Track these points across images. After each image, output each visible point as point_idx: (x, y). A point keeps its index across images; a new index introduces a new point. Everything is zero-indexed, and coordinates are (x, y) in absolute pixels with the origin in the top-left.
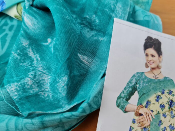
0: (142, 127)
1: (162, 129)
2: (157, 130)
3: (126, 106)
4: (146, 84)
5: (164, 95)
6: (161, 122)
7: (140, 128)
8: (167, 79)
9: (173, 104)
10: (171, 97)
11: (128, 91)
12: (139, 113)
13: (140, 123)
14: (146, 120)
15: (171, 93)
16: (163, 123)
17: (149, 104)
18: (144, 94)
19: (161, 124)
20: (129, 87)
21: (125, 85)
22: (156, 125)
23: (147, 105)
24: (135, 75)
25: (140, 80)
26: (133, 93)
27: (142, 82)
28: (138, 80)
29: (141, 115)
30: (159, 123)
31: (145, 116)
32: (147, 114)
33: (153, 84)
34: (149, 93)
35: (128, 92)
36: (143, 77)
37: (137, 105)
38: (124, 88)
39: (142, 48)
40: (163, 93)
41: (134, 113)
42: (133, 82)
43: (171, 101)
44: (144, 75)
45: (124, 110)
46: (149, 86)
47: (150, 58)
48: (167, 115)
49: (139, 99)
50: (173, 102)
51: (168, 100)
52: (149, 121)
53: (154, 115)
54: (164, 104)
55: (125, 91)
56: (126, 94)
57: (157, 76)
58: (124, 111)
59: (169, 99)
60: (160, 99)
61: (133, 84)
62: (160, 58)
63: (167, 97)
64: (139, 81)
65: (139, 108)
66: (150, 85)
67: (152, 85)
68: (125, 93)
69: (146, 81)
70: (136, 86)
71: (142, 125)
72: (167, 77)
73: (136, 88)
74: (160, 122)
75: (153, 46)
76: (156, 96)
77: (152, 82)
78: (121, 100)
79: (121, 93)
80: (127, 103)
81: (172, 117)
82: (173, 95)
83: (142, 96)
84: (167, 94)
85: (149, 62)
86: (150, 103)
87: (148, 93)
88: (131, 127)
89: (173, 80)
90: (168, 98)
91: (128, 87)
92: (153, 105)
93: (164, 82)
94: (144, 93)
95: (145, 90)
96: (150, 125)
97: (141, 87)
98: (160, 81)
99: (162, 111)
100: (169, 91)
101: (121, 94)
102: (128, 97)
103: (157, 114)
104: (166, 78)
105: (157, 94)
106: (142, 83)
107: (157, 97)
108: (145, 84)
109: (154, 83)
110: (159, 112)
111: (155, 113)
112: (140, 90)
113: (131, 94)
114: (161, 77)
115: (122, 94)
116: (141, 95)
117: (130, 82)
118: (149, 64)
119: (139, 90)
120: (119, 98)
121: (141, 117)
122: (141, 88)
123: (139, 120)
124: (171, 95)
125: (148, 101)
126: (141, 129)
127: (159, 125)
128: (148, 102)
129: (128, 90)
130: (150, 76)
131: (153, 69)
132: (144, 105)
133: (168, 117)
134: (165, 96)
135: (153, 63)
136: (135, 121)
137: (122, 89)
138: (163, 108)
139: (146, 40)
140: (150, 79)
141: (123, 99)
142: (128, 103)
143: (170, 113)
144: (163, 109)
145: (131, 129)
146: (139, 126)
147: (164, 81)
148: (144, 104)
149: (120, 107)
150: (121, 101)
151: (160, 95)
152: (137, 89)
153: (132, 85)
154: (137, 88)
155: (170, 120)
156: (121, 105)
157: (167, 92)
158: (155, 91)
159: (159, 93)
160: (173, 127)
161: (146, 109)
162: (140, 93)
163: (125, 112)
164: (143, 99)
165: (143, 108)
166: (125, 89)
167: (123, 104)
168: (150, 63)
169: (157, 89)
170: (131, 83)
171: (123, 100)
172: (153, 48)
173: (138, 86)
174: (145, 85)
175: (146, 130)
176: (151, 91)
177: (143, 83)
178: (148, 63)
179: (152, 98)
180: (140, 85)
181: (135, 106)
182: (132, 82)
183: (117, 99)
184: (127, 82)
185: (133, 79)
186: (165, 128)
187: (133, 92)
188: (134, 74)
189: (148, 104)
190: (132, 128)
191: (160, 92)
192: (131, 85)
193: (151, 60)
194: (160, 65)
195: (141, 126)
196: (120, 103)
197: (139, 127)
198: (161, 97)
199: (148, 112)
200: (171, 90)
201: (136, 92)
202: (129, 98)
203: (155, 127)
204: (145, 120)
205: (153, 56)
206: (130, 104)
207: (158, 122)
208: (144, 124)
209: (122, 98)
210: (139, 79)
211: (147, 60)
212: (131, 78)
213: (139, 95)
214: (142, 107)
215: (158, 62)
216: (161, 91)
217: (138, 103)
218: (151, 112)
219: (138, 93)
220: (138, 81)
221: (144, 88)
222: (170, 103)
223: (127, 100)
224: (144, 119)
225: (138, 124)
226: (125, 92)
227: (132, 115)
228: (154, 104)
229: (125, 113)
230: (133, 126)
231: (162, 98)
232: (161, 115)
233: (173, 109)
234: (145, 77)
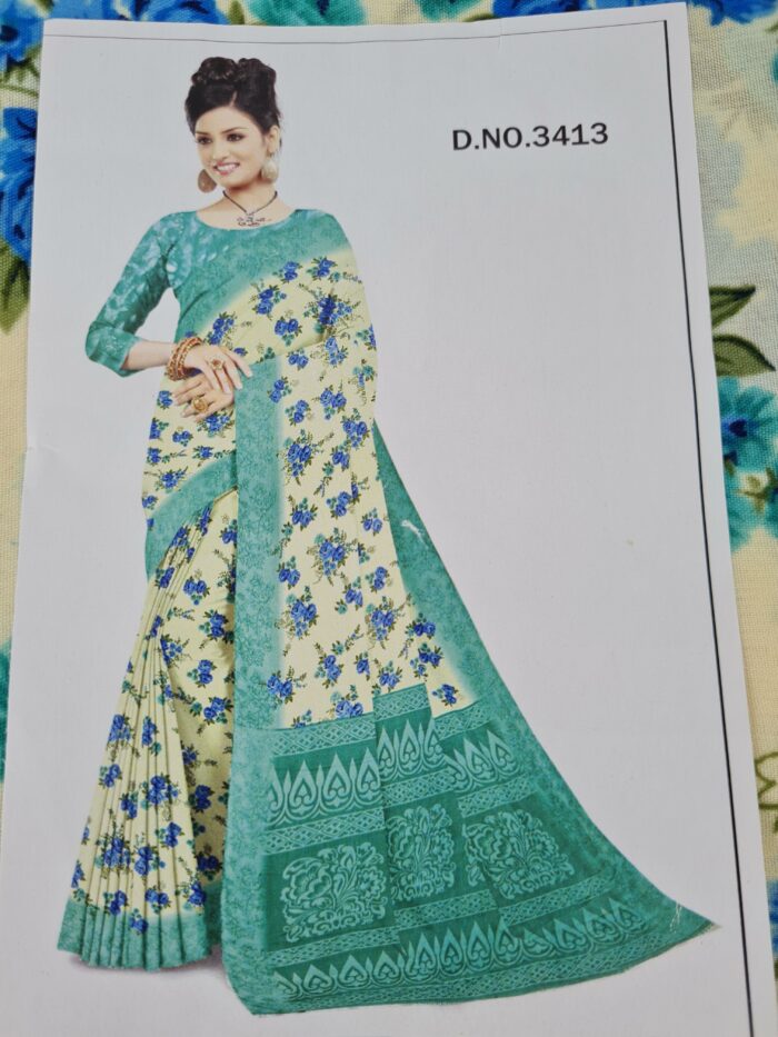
0: (203, 415)
1: (287, 411)
2: (266, 416)
3: (126, 350)
4: (208, 254)
5: (294, 283)
6: (281, 385)
7: (193, 418)
8: (304, 217)
9: (336, 310)
10: (325, 286)
11: (130, 296)
12: (184, 369)
13: (190, 402)
14: (217, 386)
15: (328, 271)
16: (291, 387)
17: (226, 328)
18: (201, 295)
19: (285, 394)
20: (135, 281)
21: (116, 276)
22: (259, 401)
23: (217, 332)
24: (155, 229)
25: (181, 243)
26: (153, 298)
27: (188, 250)
28: (172, 246)
29: (193, 372)
30: (274, 389)
31: (210, 375)
32: (220, 367)
33: (240, 252)
34: (224, 286)
35: (133, 300)
36: (194, 231)
37: (176, 341)
38: (114, 285)
39: (182, 114)
40: (290, 276)
41: (163, 369)
42: (151, 259)
43: (327, 303)
44: (194, 224)
45: (120, 365)
46: (224, 262)
47: (221, 148)
48: (308, 356)
49: (183, 316)
50: (337, 303)
51: (313, 299)
52: (228, 390)
53: (251, 366)
54: (292, 317)
55: (118, 297)
56: (125, 309)
57: (256, 216)
58: (121, 369)
59: (317, 294)
60: (276, 301)
61: (153, 264)
62: (272, 136)
63: (307, 289)
64: (174, 249)
65: (183, 348)
66: (228, 256)
67: (234, 255)
68: (122, 306)
69: (207, 245)
70: (165, 270)
71: (198, 409)
72: (306, 211)
73: (166, 276)
74: (276, 386)
75: (235, 95)
76: (257, 293)
77: (235, 244)
78: (107, 332)
79: (105, 306)
80: (129, 338)
81: (333, 362)
82: (337, 275)
83: (196, 306)
84: (310, 276)
85: (216, 168)
86: (231, 322)
87: (218, 287)
88: (154, 421)
89: (335, 217)
90: (312, 292)
91: (129, 281)
92: (246, 328)
93: (295, 231)
94: (204, 289)
95: (208, 278)
96: (233, 403)
97: (184, 270)
98: (271, 232)
99: (288, 343)
100: (316, 265)
101: (103, 311)
102: (133, 318)
103: (262, 360)
104: (299, 215)
105: (263, 285)
106: (190, 255)
107: (262, 296)
108: (203, 257)
109: (245, 245)
110: (270, 350)
111: (254, 356)
112: (184, 284)
113: (147, 303)
114: (277, 216)
115: (109, 310)
116: (191, 300)
117: (138, 259)
118: (215, 176)
119: (178, 283)
120: (97, 328)
121: (192, 381)
122: (186, 275)
123: (187, 391)
124: (328, 276)
125: (223, 317)
126: (199, 422)
127: (275, 398)
128: (223, 324)
129: (130, 291)
130: (227, 220)
131: (237, 189)
132: (203, 335)
133: (316, 365)
134: (301, 286)
135: (238, 164)
136: (170, 398)
137: (106, 292)
138: (293, 333)
139: (194, 77)
140: (223, 231)
141: (114, 326)
142: (137, 338)
143: (324, 348)
144: (292, 336)
145: (158, 428)
146: (190, 415)
147: (290, 230)
148: (206, 330)
149: (103, 359)
150: (105, 338)
151: (275, 288)
152: (168, 281)
153: (147, 269)
154: (170, 277)
155: (324, 373)
156: (105, 350)
157: (309, 271)
158: (252, 275)
159: (271, 280)
160: (337, 397)
161: (215, 347)
162: (183, 292)
163: (127, 371)
164: (202, 313)
165: (199, 348)
166: (119, 289)
167: (114, 346)
168: (220, 168)
169: (262, 264)
170: (141, 263)
171: (111, 333)
172: (232, 103)
173: (171, 268)
174: (206, 259)
175: (219, 422)
176: (233, 276)
177: (195, 253)
178: (211, 173)
179: (241, 304)
180: (180, 263)
181: (168, 343)
182: (145, 258)
183: (87, 331)
184: (125, 261)
185: (147, 249)
186: (303, 404)
187: (155, 295)
188: (152, 227)
189: (222, 328)
190: (161, 424)
191: (275, 274)
192: (143, 272)
193: (225, 158)
194: (271, 165)
195: (195, 414)
196: (99, 343)
197: (187, 416)
198: (282, 291)
199: (223, 358)
200: (325, 259)
201: (169, 293)
202: (140, 321)
203: (256, 408)
204: (212, 388)
205: (233, 136)
206: (146, 341)
207: (269, 386)
208: (209, 405)
209: (108, 324)
210: (176, 242)
211: (208, 160)
212: (141, 243)
213: (181, 303)
214: (197, 344)
215: (259, 158)
216: (281, 271)
217: (178, 331)
218: (236, 357)
219: (176, 296)
220: (171, 248)
221: (199, 273)
222: (320, 310)
223: (131, 328)
224: (205, 385)
225: (183, 406)
226: (121, 300)
228: (248, 324)
229: (122, 375)
230: (163, 416)
231: (284, 296)
232: (283, 360)
233: (338, 329)
234: (200, 229)
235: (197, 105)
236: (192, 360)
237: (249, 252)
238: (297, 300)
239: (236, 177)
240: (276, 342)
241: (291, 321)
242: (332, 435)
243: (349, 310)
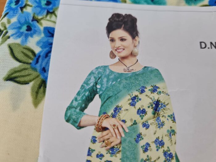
0: (108, 147)
1: (142, 147)
2: (134, 149)
3: (80, 118)
4: (112, 82)
5: (144, 94)
6: (139, 136)
7: (104, 148)
8: (148, 69)
9: (160, 106)
10: (155, 96)
11: (83, 96)
12: (102, 127)
13: (104, 141)
14: (114, 135)
15: (157, 90)
16: (143, 137)
17: (118, 112)
18: (109, 97)
19: (141, 140)
20: (85, 91)
21: (78, 89)
22: (131, 142)
23: (115, 113)
24: (94, 71)
25: (103, 77)
26: (91, 98)
27: (105, 80)
28: (99, 78)
29: (105, 129)
30: (136, 137)
31: (112, 130)
32: (116, 127)
33: (124, 82)
34: (118, 94)
35: (84, 98)
36: (108, 73)
37: (99, 116)
38: (77, 92)
39: (105, 31)
40: (142, 92)
41: (94, 127)
43: (156, 103)
44: (108, 70)
45: (77, 125)
46: (118, 85)
47: (118, 43)
48: (149, 124)
49: (102, 106)
50: (160, 103)
51: (151, 101)
52: (119, 137)
53: (128, 127)
54: (144, 108)
55: (78, 97)
56: (80, 102)
57: (130, 68)
58: (78, 126)
59: (153, 99)
60: (137, 101)
61: (92, 85)
62: (136, 40)
63: (149, 97)
64: (100, 79)
65: (102, 119)
66: (120, 83)
67: (122, 82)
68: (79, 100)
69: (112, 78)
70: (96, 87)
71: (107, 145)
72: (148, 67)
73: (97, 90)
74: (138, 136)
75: (123, 26)
76: (130, 98)
77: (123, 78)
78: (73, 111)
79: (73, 100)
80: (81, 113)
81: (159, 127)
82: (160, 92)
83: (107, 101)
84: (150, 92)
85: (116, 50)
86: (120, 109)
87: (116, 95)
88: (89, 148)
89: (159, 70)
90: (151, 98)
91: (83, 91)
92: (126, 111)
93: (144, 74)
94: (110, 95)
95: (112, 91)
96: (120, 143)
97: (103, 88)
99: (142, 119)
100: (152, 88)
101: (72, 102)
102: (83, 105)
103: (132, 125)
104: (146, 68)
105: (132, 95)
106: (106, 82)
107: (132, 99)
108: (111, 83)
109: (126, 79)
110: (135, 121)
111: (129, 123)
112: (103, 93)
114: (138, 69)
115: (74, 101)
116: (105, 99)
117: (86, 82)
118: (116, 53)
119: (101, 92)
120: (70, 109)
121: (105, 133)
122: (104, 89)
123: (102, 137)
124: (157, 92)
125: (117, 107)
126: (107, 150)
127: (137, 141)
128: (117, 109)
129: (83, 94)
130: (119, 69)
131: (124, 58)
132: (110, 114)
133: (153, 128)
134: (147, 95)
135: (124, 49)
136: (96, 139)
137: (74, 95)
138: (144, 114)
139: (110, 19)
140: (118, 73)
141: (76, 109)
142: (84, 114)
143: (156, 121)
144: (143, 116)
145: (91, 152)
147: (143, 74)
148: (111, 112)
149: (71, 121)
150: (72, 113)
151: (137, 96)
152: (97, 92)
153: (90, 86)
154: (98, 90)
155: (156, 131)
156: (72, 118)
157: (149, 90)
158: (128, 90)
159: (136, 93)
160: (161, 142)
161: (114, 119)
162: (102, 96)
163: (80, 127)
164: (109, 105)
165: (108, 119)
166: (78, 94)
167: (76, 116)
168: (117, 50)
169: (132, 86)
170: (87, 84)
171: (75, 111)
172: (122, 28)
173: (98, 86)
174: (111, 84)
175: (115, 150)
176: (121, 91)
177: (107, 81)
178: (114, 52)
179: (124, 102)
180: (102, 85)
181: (96, 116)
182: (89, 82)
183: (66, 110)
184: (81, 83)
185: (90, 79)
186: (148, 144)
187: (92, 97)
188: (92, 71)
189: (117, 111)
190: (92, 150)
191: (137, 90)
192: (88, 88)
193: (119, 47)
194: (136, 50)
195: (106, 146)
196: (70, 115)
197: (102, 147)
198: (140, 97)
199: (117, 124)
200: (155, 86)
201: (97, 96)
202: (86, 107)
203: (130, 145)
204: (113, 136)
205: (122, 39)
206: (87, 115)
207: (135, 136)
208: (111, 143)
209: (73, 107)
210: (101, 77)
211: (113, 47)
212: (88, 76)
213: (102, 100)
214: (107, 117)
215: (132, 47)
216: (139, 89)
217: (100, 112)
218: (122, 123)
219: (100, 97)
220: (99, 79)
221: (109, 89)
222: (154, 105)
223: (83, 109)
224: (110, 135)
225: (101, 143)
226: (79, 98)
227: (91, 131)
228: (127, 110)
229: (78, 129)
230: (93, 146)
231: (140, 99)
232: (140, 125)
233: (161, 113)
234: (110, 72)
235: (110, 28)
236: (105, 124)
237: (128, 82)
238: (145, 101)
239: (124, 54)
240: (137, 118)
241: (143, 109)
242: (159, 158)
243: (165, 106)
